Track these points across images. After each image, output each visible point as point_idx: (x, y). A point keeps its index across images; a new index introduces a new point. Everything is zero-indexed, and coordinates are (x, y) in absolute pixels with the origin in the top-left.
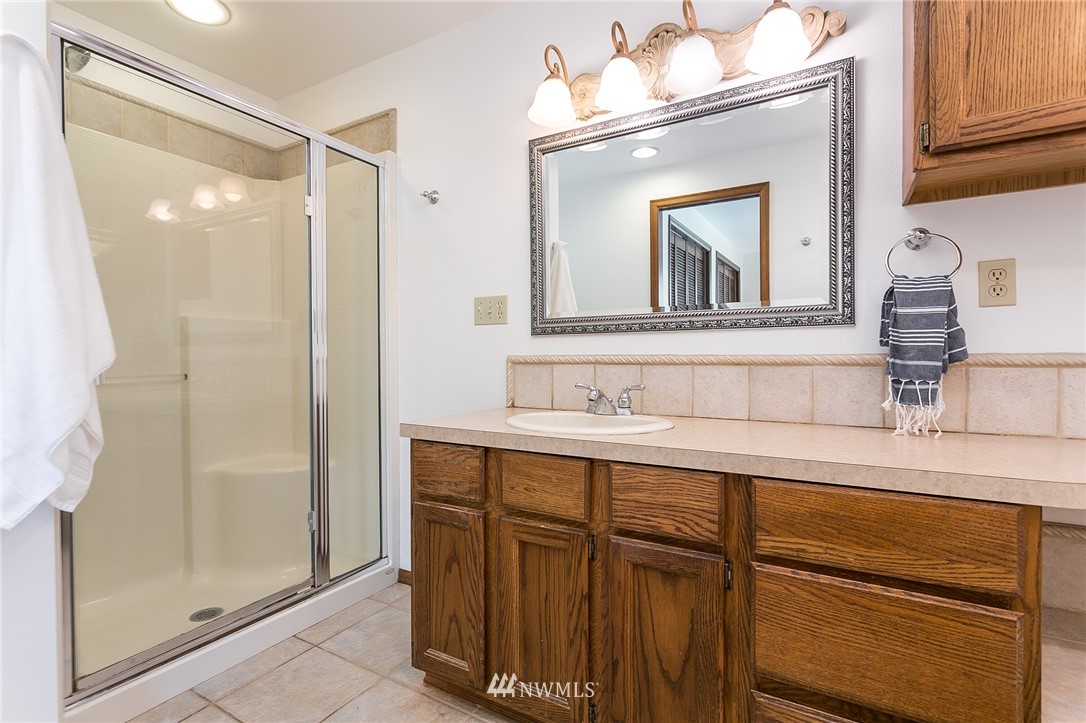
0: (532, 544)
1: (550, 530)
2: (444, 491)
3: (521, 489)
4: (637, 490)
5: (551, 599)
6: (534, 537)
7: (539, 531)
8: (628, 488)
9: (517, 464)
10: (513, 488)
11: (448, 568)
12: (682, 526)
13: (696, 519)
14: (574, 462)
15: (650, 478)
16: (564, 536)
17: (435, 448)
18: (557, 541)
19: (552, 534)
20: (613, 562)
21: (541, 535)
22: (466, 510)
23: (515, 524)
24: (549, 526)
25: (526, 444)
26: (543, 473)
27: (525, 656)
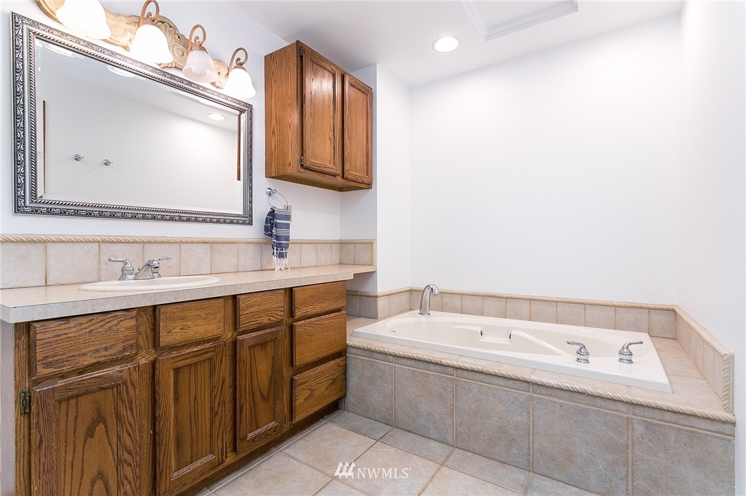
0: (182, 367)
1: (202, 350)
2: (89, 360)
3: (177, 330)
4: (252, 306)
5: (199, 397)
6: (189, 360)
7: (192, 355)
8: (248, 307)
9: (174, 312)
10: (170, 332)
11: (90, 433)
12: (271, 318)
13: (276, 312)
14: (216, 301)
15: (258, 298)
16: (212, 349)
17: (72, 323)
18: (206, 355)
19: (202, 352)
20: (240, 350)
21: (195, 356)
22: (118, 368)
23: (173, 358)
24: (200, 348)
25: (185, 296)
26: (195, 313)
27: (178, 451)
